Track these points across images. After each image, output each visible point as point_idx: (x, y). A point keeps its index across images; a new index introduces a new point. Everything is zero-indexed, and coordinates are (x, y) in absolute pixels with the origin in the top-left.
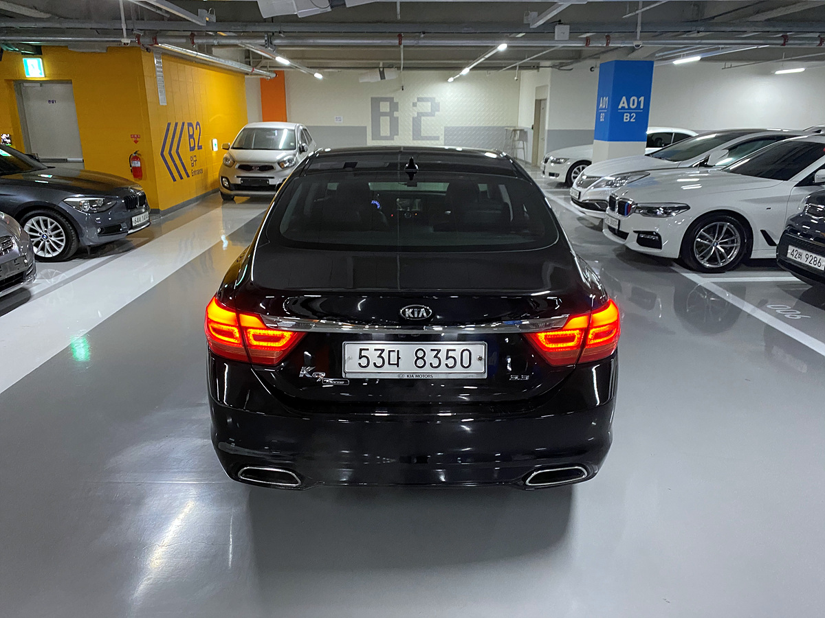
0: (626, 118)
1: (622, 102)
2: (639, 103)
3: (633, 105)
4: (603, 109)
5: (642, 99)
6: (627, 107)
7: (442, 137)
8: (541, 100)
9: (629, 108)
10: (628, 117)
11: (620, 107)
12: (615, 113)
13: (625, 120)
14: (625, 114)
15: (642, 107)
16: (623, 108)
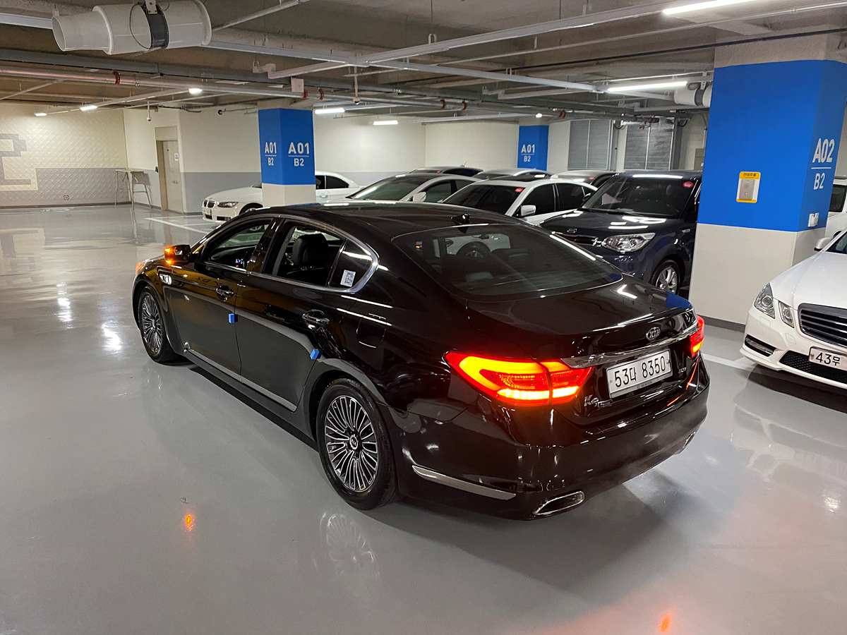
0: (296, 162)
1: (291, 148)
2: (305, 149)
3: (301, 150)
4: (270, 154)
5: (307, 145)
6: (295, 153)
7: (34, 181)
8: (162, 141)
9: (298, 154)
10: (298, 162)
11: (289, 152)
12: (285, 158)
13: (295, 165)
14: (295, 159)
15: (308, 153)
16: (292, 153)
